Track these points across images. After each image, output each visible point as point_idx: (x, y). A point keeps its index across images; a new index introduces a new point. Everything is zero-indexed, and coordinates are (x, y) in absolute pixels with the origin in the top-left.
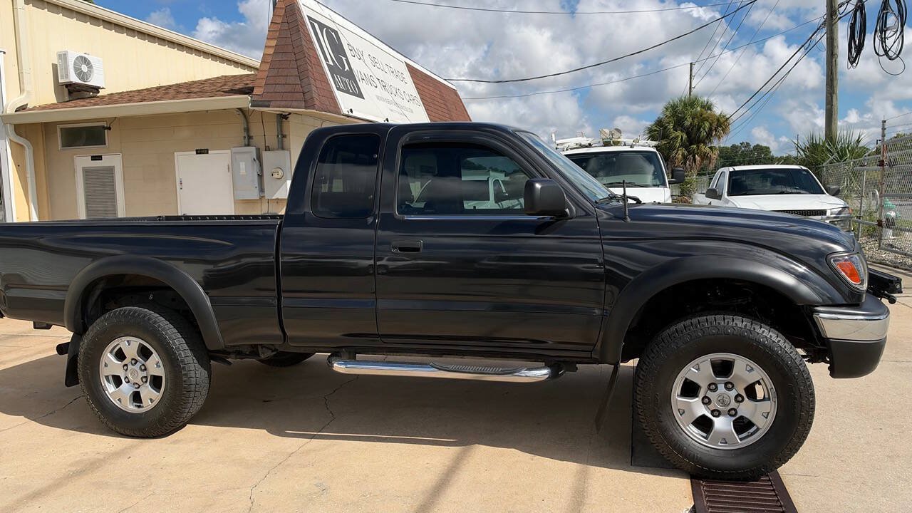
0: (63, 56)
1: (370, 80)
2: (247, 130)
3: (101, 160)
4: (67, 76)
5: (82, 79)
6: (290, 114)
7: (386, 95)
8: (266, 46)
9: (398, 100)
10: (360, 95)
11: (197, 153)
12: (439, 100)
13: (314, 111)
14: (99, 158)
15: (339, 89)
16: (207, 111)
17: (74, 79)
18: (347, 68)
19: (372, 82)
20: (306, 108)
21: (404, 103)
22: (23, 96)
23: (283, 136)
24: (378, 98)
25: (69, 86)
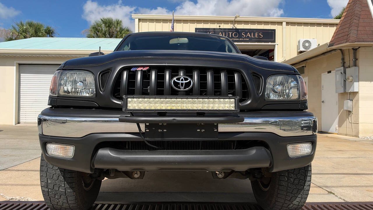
2: (343, 59)
4: (300, 49)
5: (306, 49)
6: (359, 47)
11: (328, 73)
22: (283, 58)
23: (356, 59)
25: (301, 52)
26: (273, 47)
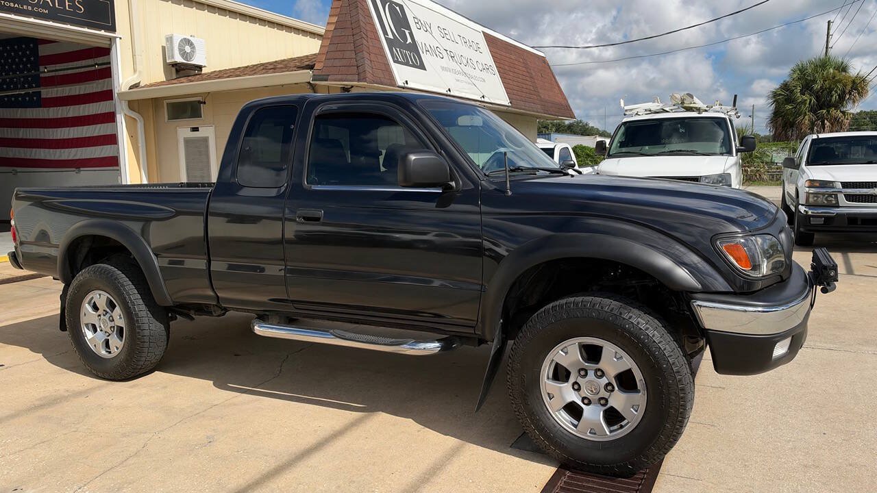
0: (170, 39)
1: (435, 51)
3: (198, 131)
4: (173, 57)
5: (186, 59)
6: (352, 87)
7: (452, 65)
8: (328, 23)
9: (468, 70)
10: (422, 67)
13: (366, 83)
14: (195, 129)
15: (396, 61)
16: (283, 85)
17: (179, 59)
18: (409, 40)
19: (438, 53)
20: (359, 81)
21: (477, 73)
22: (136, 75)
24: (443, 69)
25: (175, 65)
26: (109, 43)
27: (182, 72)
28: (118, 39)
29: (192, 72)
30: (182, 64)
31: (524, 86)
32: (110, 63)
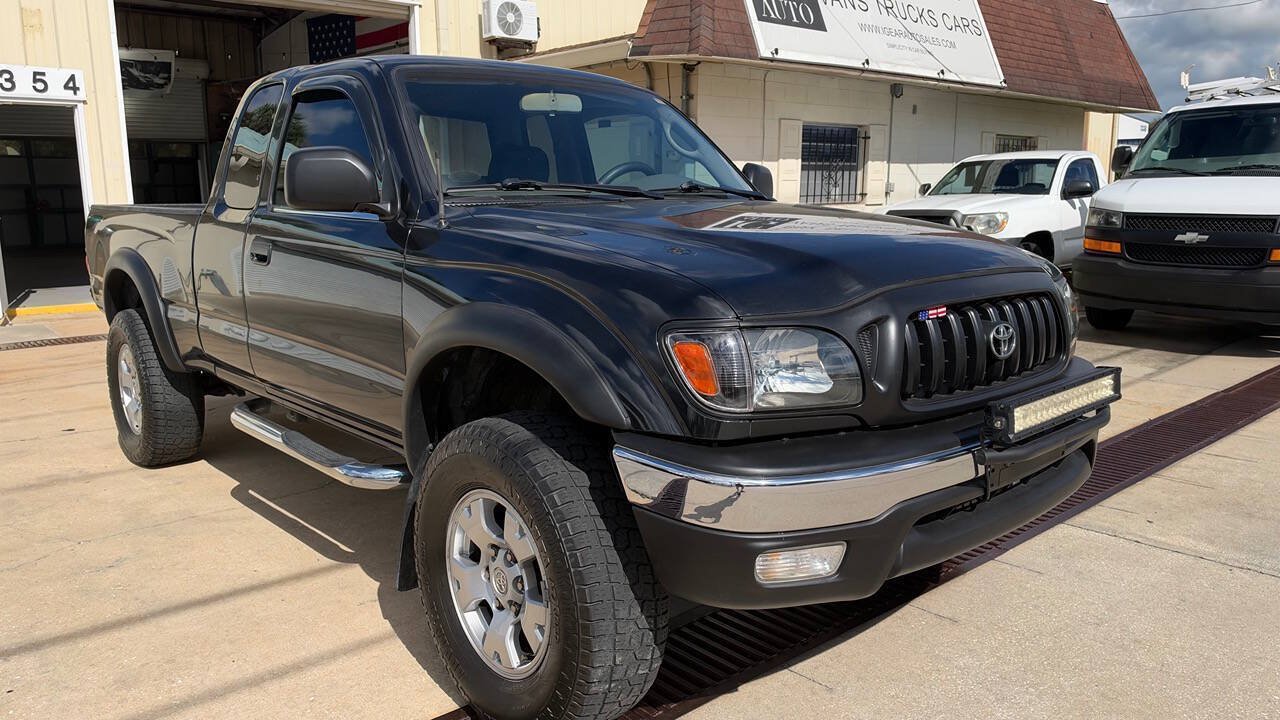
0: (487, 6)
4: (490, 31)
5: (507, 31)
6: (699, 63)
7: (885, 20)
9: (920, 29)
10: (819, 25)
12: (1045, 24)
17: (498, 32)
19: (857, 3)
20: (689, 51)
21: (941, 33)
23: (690, 97)
24: (863, 27)
25: (493, 41)
26: (407, 13)
27: (506, 51)
28: (416, 8)
29: (522, 52)
30: (503, 38)
31: (1046, 54)
32: (408, 44)
